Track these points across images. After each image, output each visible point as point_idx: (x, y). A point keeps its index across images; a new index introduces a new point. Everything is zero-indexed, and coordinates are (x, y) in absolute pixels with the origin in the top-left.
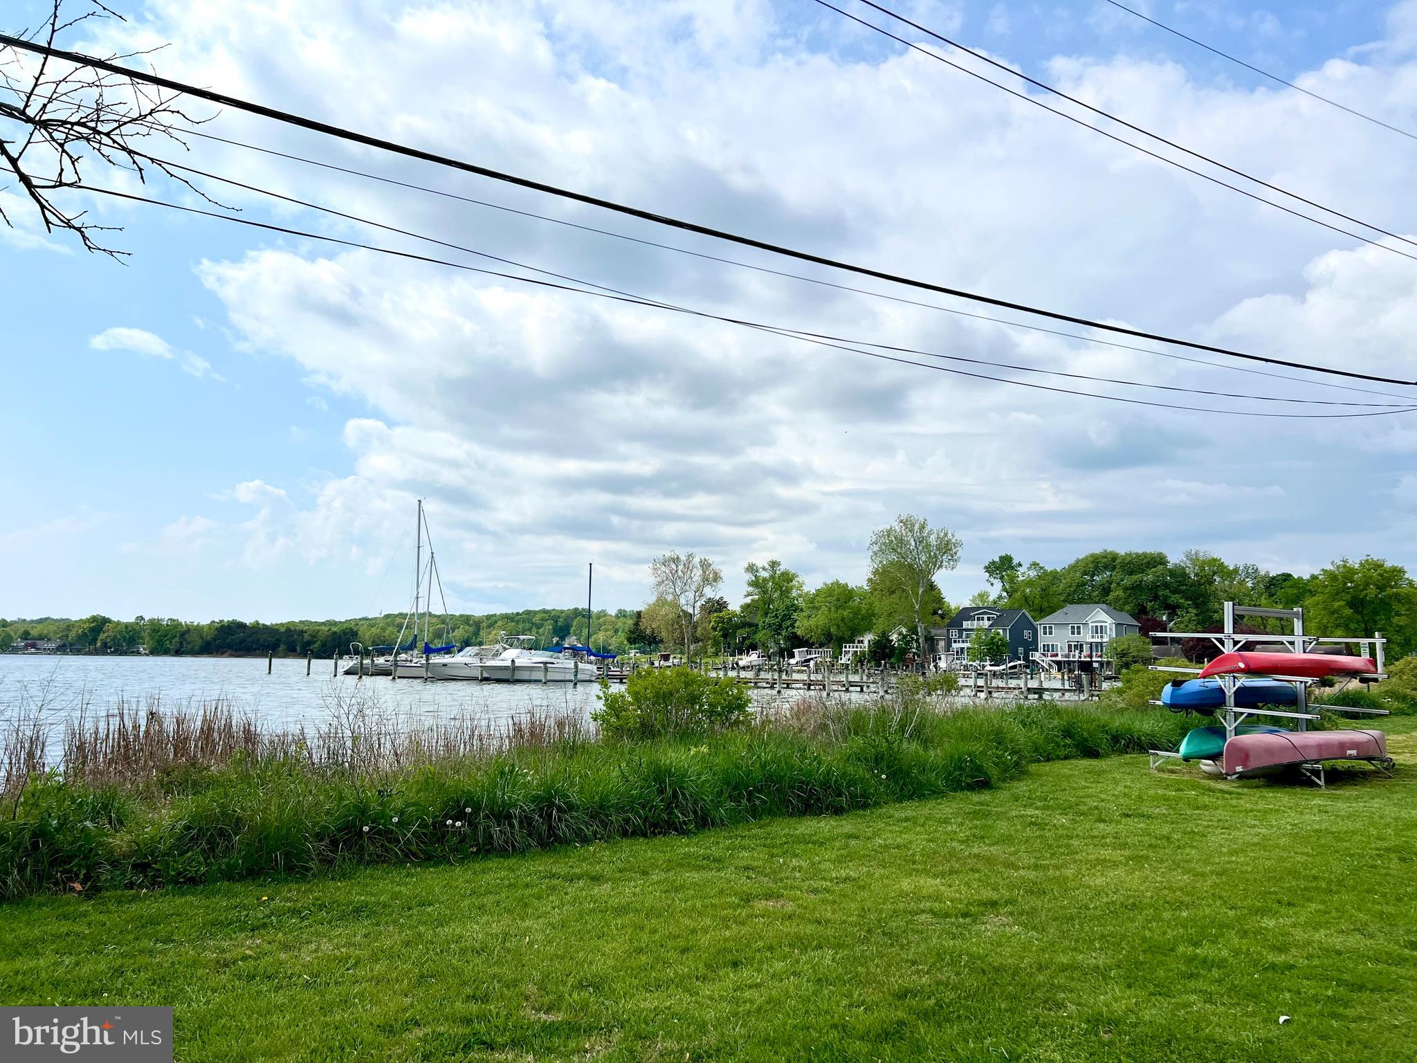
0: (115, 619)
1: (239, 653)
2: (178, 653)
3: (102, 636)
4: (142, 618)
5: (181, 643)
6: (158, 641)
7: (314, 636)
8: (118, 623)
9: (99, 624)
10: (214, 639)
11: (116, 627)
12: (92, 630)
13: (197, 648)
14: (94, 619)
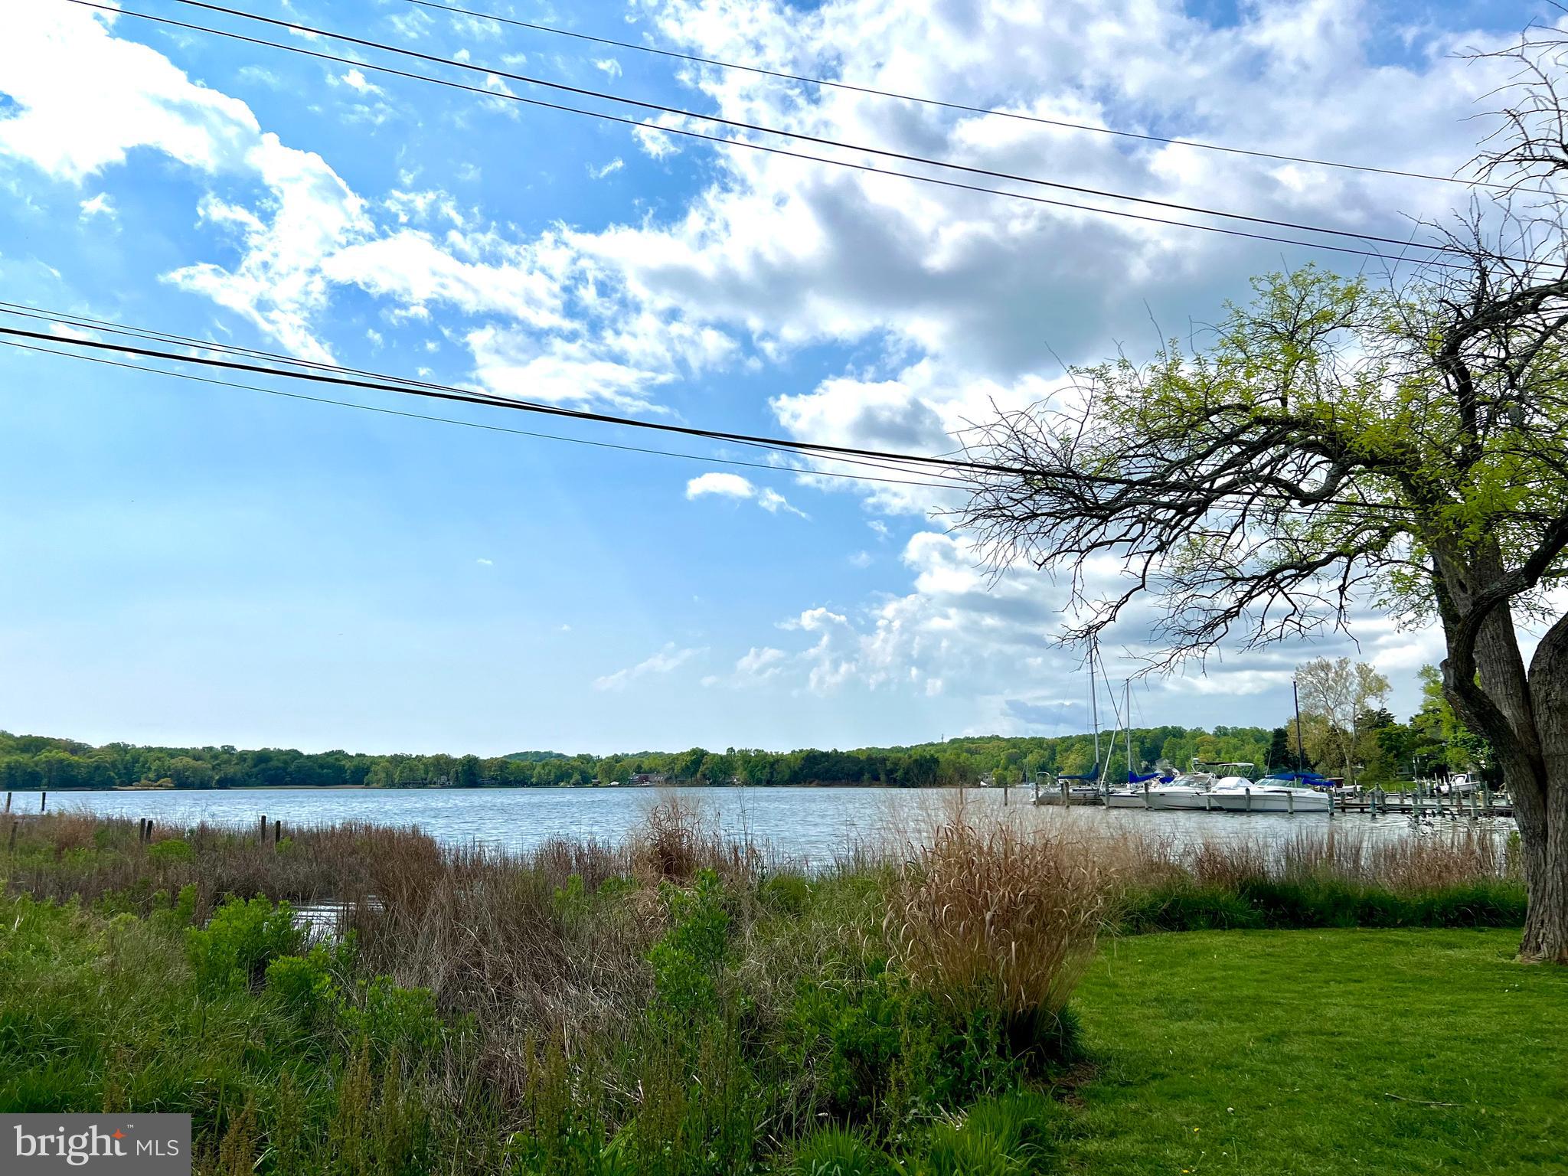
0: (711, 752)
1: (826, 783)
2: (769, 783)
3: (702, 768)
4: (732, 749)
5: (772, 773)
6: (751, 772)
7: (896, 764)
8: (715, 755)
9: (698, 757)
10: (801, 769)
11: (712, 760)
12: (693, 762)
13: (786, 777)
14: (694, 752)
